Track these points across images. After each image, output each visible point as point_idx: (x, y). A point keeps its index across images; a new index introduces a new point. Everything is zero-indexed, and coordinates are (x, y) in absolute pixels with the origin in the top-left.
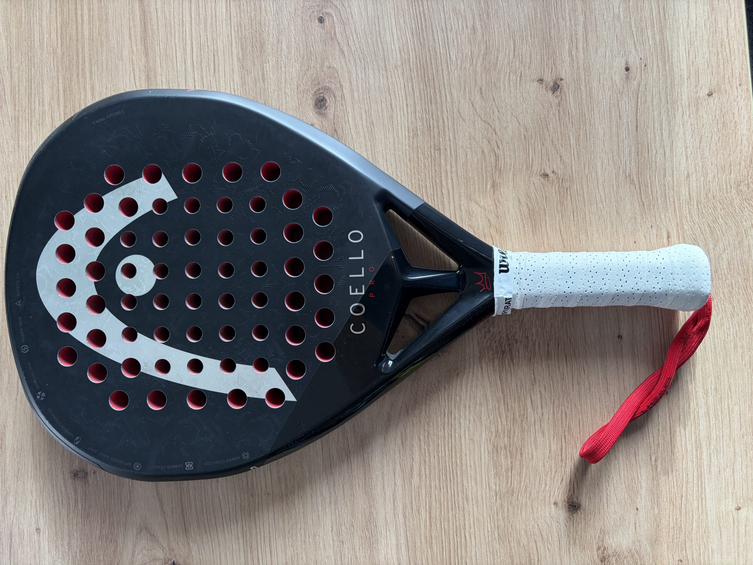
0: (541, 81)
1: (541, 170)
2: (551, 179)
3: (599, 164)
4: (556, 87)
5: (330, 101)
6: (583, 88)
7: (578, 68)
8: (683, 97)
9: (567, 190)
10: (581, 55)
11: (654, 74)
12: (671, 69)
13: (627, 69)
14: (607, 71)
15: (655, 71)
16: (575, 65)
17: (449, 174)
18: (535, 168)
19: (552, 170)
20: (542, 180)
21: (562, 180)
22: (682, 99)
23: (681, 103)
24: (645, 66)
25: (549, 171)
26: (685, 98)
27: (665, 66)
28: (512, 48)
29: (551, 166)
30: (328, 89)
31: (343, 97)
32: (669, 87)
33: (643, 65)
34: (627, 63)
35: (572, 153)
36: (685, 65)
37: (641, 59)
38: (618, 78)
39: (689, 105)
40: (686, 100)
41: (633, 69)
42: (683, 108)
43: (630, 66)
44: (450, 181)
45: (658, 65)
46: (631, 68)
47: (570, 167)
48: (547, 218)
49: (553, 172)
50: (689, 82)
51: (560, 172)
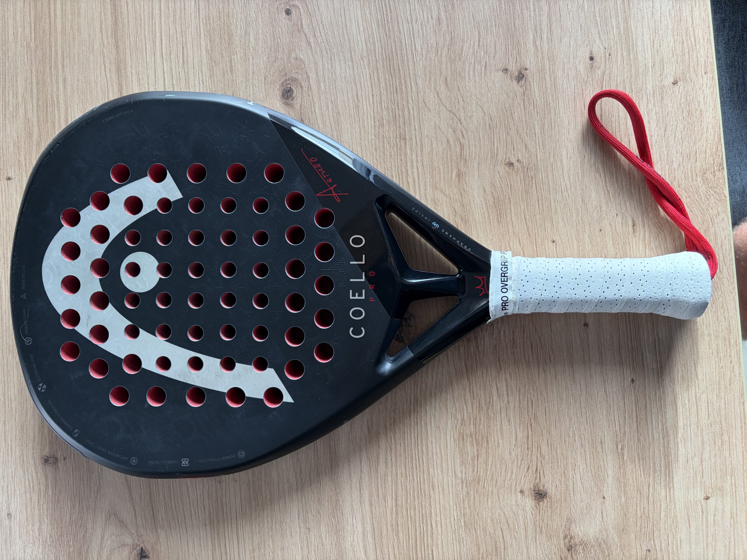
0: (506, 70)
1: (506, 159)
2: (516, 168)
3: (564, 153)
4: (520, 77)
5: (296, 92)
6: (547, 77)
7: (543, 58)
8: (648, 86)
9: (532, 178)
10: (546, 45)
11: (619, 64)
12: (636, 59)
13: (592, 59)
14: (572, 60)
15: (619, 60)
16: (540, 54)
17: (415, 163)
18: (500, 157)
19: (517, 159)
20: (507, 168)
21: (527, 169)
22: (647, 88)
23: (646, 92)
24: (610, 55)
25: (513, 160)
26: (649, 87)
27: (630, 55)
28: (477, 38)
29: (516, 155)
30: (295, 80)
31: (309, 87)
32: (634, 76)
33: (607, 55)
34: (591, 52)
35: (537, 141)
36: (650, 54)
37: (605, 48)
38: (582, 66)
39: (654, 93)
40: (651, 89)
41: (597, 59)
42: (647, 97)
43: (594, 55)
44: (415, 170)
45: (622, 54)
46: (595, 58)
47: (535, 156)
48: (512, 207)
49: (518, 161)
50: (653, 70)
51: (525, 161)
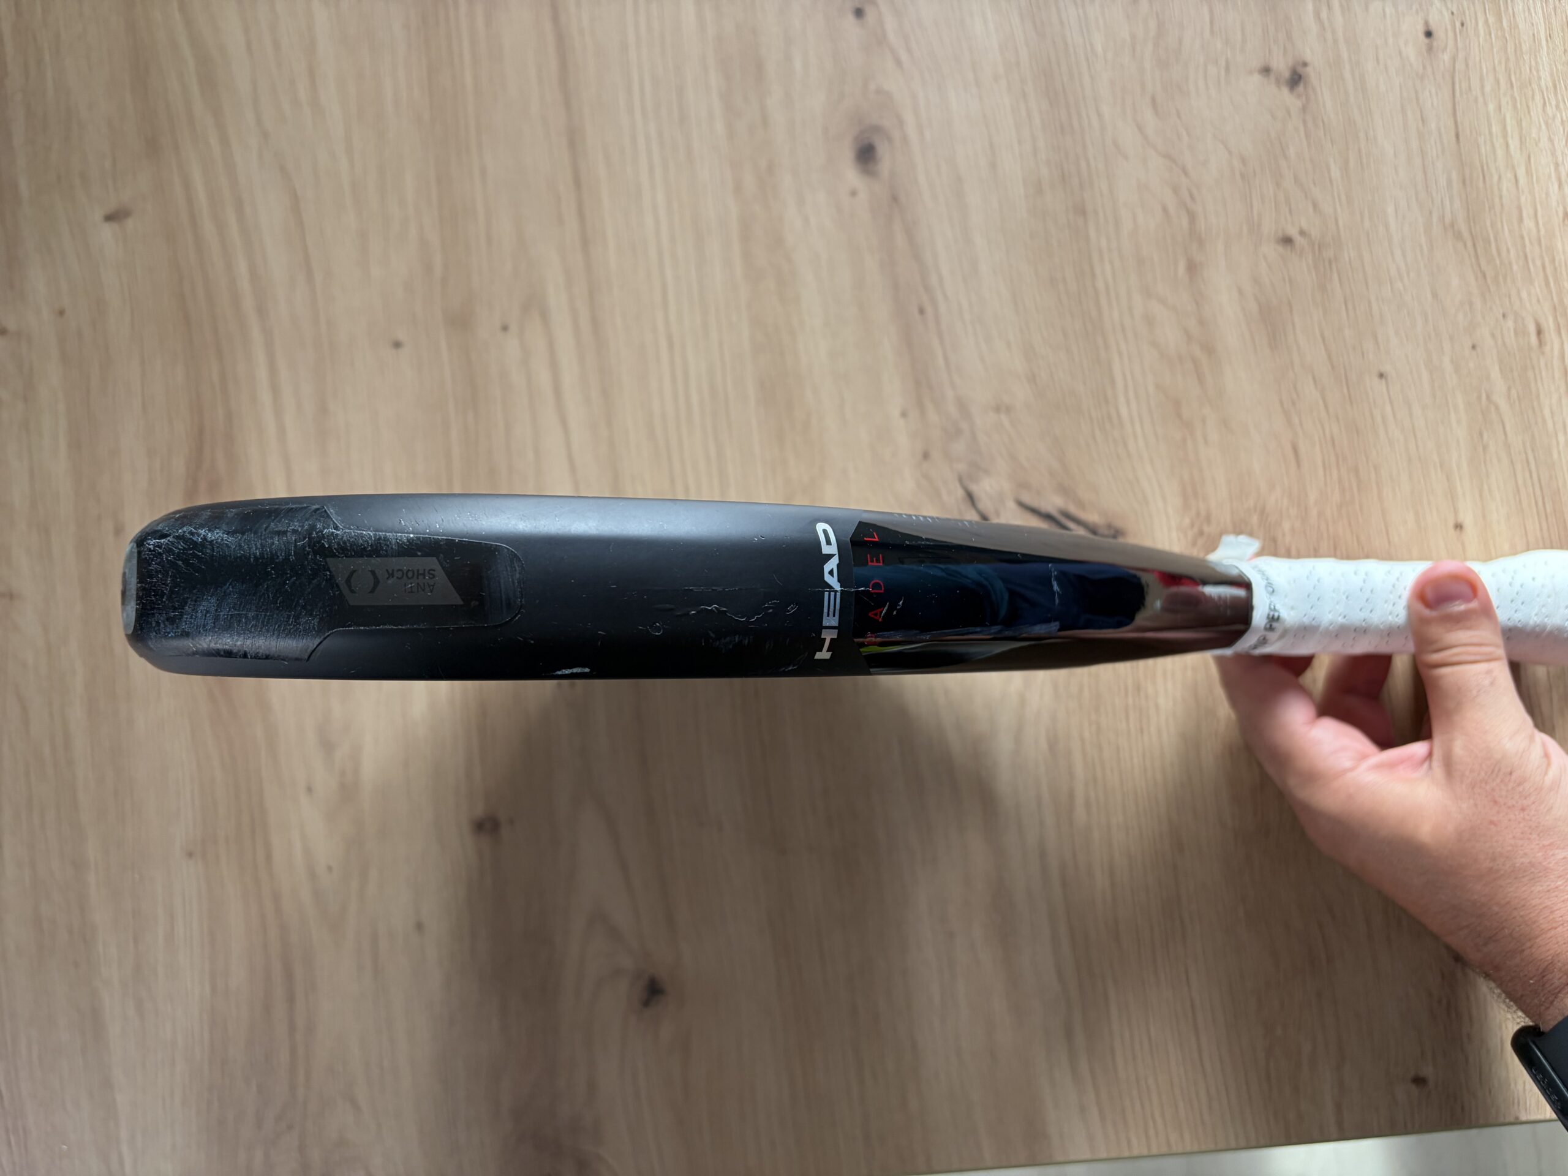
0: (1266, 71)
1: (1277, 231)
2: (1298, 246)
3: (1390, 210)
4: (1296, 79)
5: (883, 150)
6: (1347, 75)
7: (1335, 41)
8: (1542, 74)
9: (1330, 262)
10: (1339, 20)
11: (1481, 39)
12: (1514, 26)
13: (1429, 34)
14: (1391, 41)
15: (1482, 32)
16: (1329, 36)
18: (1265, 228)
19: (1299, 229)
20: (1280, 249)
21: (1320, 246)
22: (1539, 78)
23: (1539, 86)
24: (1462, 25)
25: (1293, 232)
26: (1545, 75)
27: (1501, 22)
28: (1207, 18)
29: (1297, 222)
30: (877, 129)
31: (905, 139)
32: (1512, 58)
33: (1458, 25)
34: (1426, 23)
35: (1336, 194)
36: (1541, 15)
37: (1452, 13)
38: (1412, 47)
39: (1555, 87)
40: (1549, 79)
41: (1439, 34)
42: (1543, 95)
43: (1433, 27)
44: (1108, 267)
45: (1486, 21)
46: (1435, 34)
47: (1334, 221)
48: (1296, 319)
49: (1301, 233)
50: (1550, 45)
51: (1314, 232)
